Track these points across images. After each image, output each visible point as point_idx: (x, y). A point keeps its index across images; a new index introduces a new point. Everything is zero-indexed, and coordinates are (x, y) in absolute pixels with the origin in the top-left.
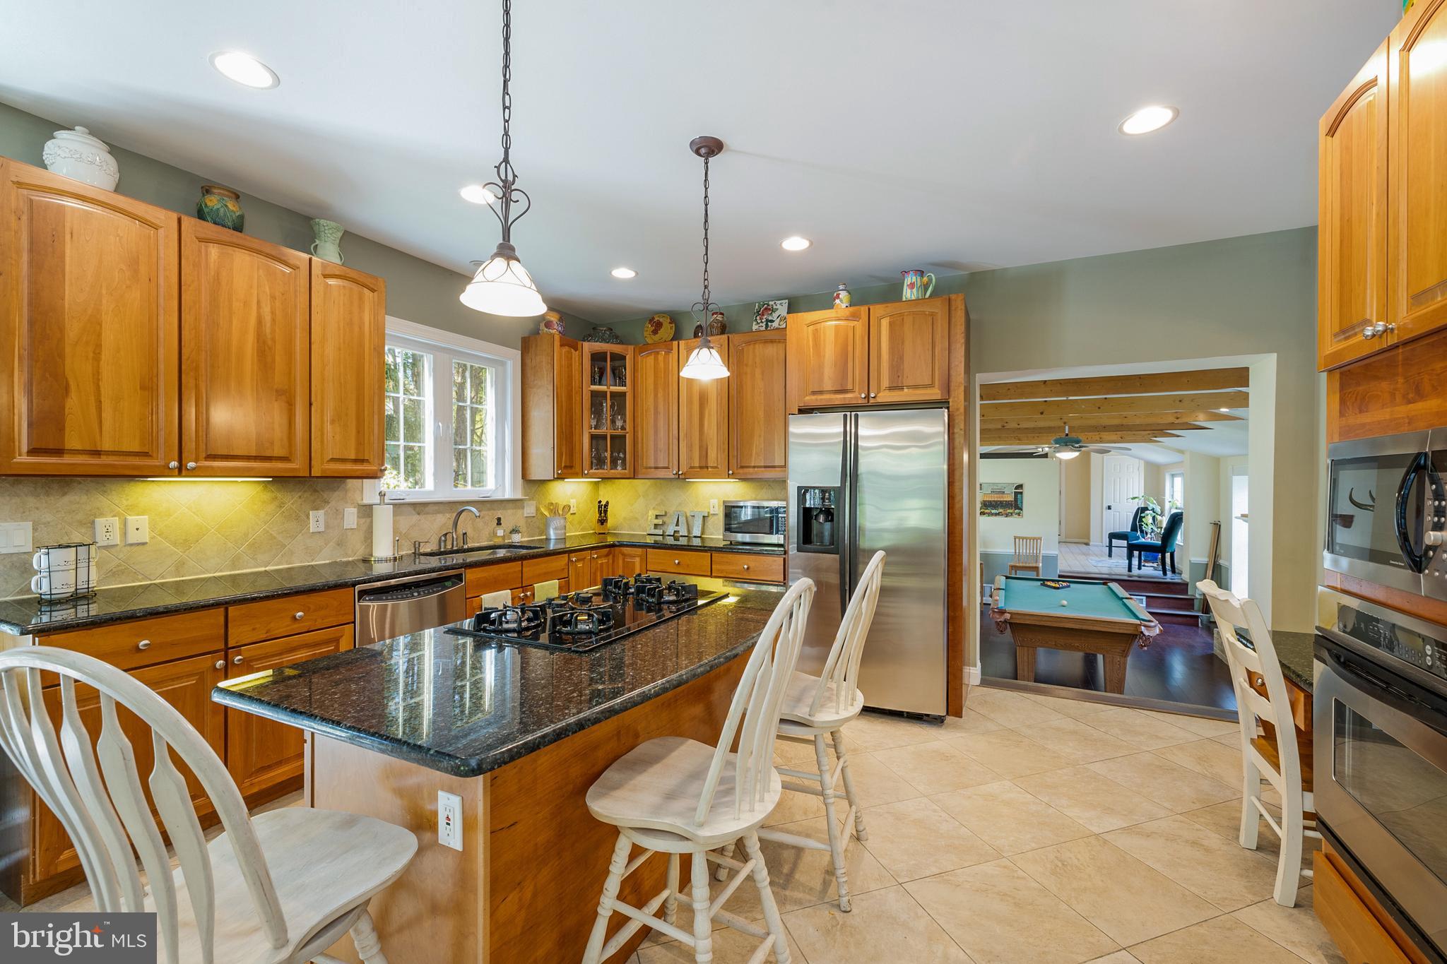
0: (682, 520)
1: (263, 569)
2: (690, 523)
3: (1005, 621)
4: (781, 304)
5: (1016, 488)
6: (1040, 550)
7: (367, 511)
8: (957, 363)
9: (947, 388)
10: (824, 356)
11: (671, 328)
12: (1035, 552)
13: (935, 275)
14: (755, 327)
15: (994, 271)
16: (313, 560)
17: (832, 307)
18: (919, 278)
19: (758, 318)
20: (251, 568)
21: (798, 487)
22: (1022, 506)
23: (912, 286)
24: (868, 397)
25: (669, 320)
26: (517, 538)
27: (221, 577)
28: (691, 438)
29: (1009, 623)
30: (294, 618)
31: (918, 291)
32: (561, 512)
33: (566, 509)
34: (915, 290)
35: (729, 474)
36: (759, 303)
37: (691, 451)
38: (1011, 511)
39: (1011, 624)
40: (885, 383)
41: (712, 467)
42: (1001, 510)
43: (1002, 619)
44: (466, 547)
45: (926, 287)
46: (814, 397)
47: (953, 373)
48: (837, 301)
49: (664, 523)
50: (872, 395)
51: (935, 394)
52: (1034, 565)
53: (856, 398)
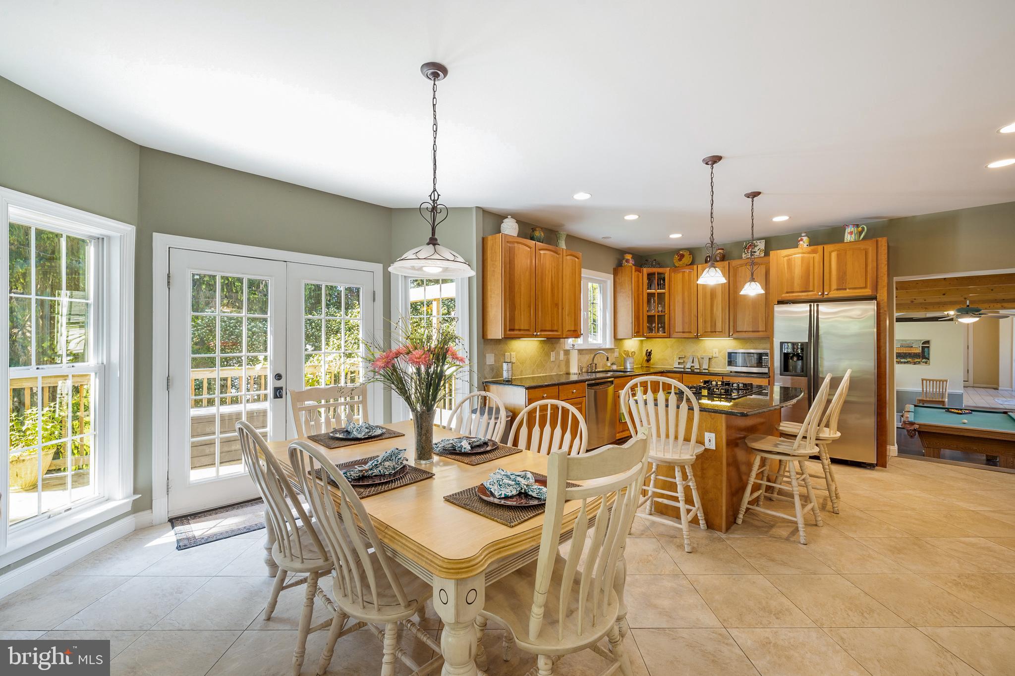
0: (696, 360)
2: (701, 362)
3: (915, 430)
4: (760, 242)
5: (923, 343)
6: (946, 389)
7: (567, 352)
8: (882, 275)
9: (876, 287)
10: (794, 273)
11: (690, 257)
12: (941, 390)
13: (867, 227)
14: (744, 256)
15: (906, 218)
17: (797, 247)
18: (856, 228)
19: (745, 250)
21: (781, 342)
22: (929, 356)
23: (851, 233)
24: (823, 294)
25: (688, 253)
26: (615, 367)
28: (705, 316)
29: (918, 431)
30: (573, 392)
31: (855, 236)
32: (630, 355)
33: (633, 353)
34: (853, 235)
35: (729, 335)
36: (746, 242)
37: (705, 323)
38: (919, 360)
39: (920, 432)
40: (834, 286)
41: (718, 332)
42: (909, 360)
43: (912, 428)
44: (596, 370)
45: (860, 233)
46: (788, 295)
47: (879, 280)
48: (801, 242)
49: (684, 362)
50: (826, 293)
51: (868, 292)
52: (940, 400)
53: (815, 295)
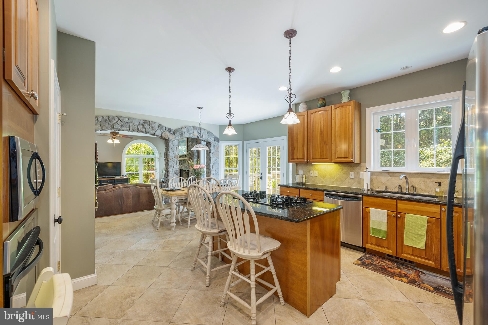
1: (338, 186)
16: (351, 186)
20: (336, 185)
27: (330, 186)
30: (310, 195)
